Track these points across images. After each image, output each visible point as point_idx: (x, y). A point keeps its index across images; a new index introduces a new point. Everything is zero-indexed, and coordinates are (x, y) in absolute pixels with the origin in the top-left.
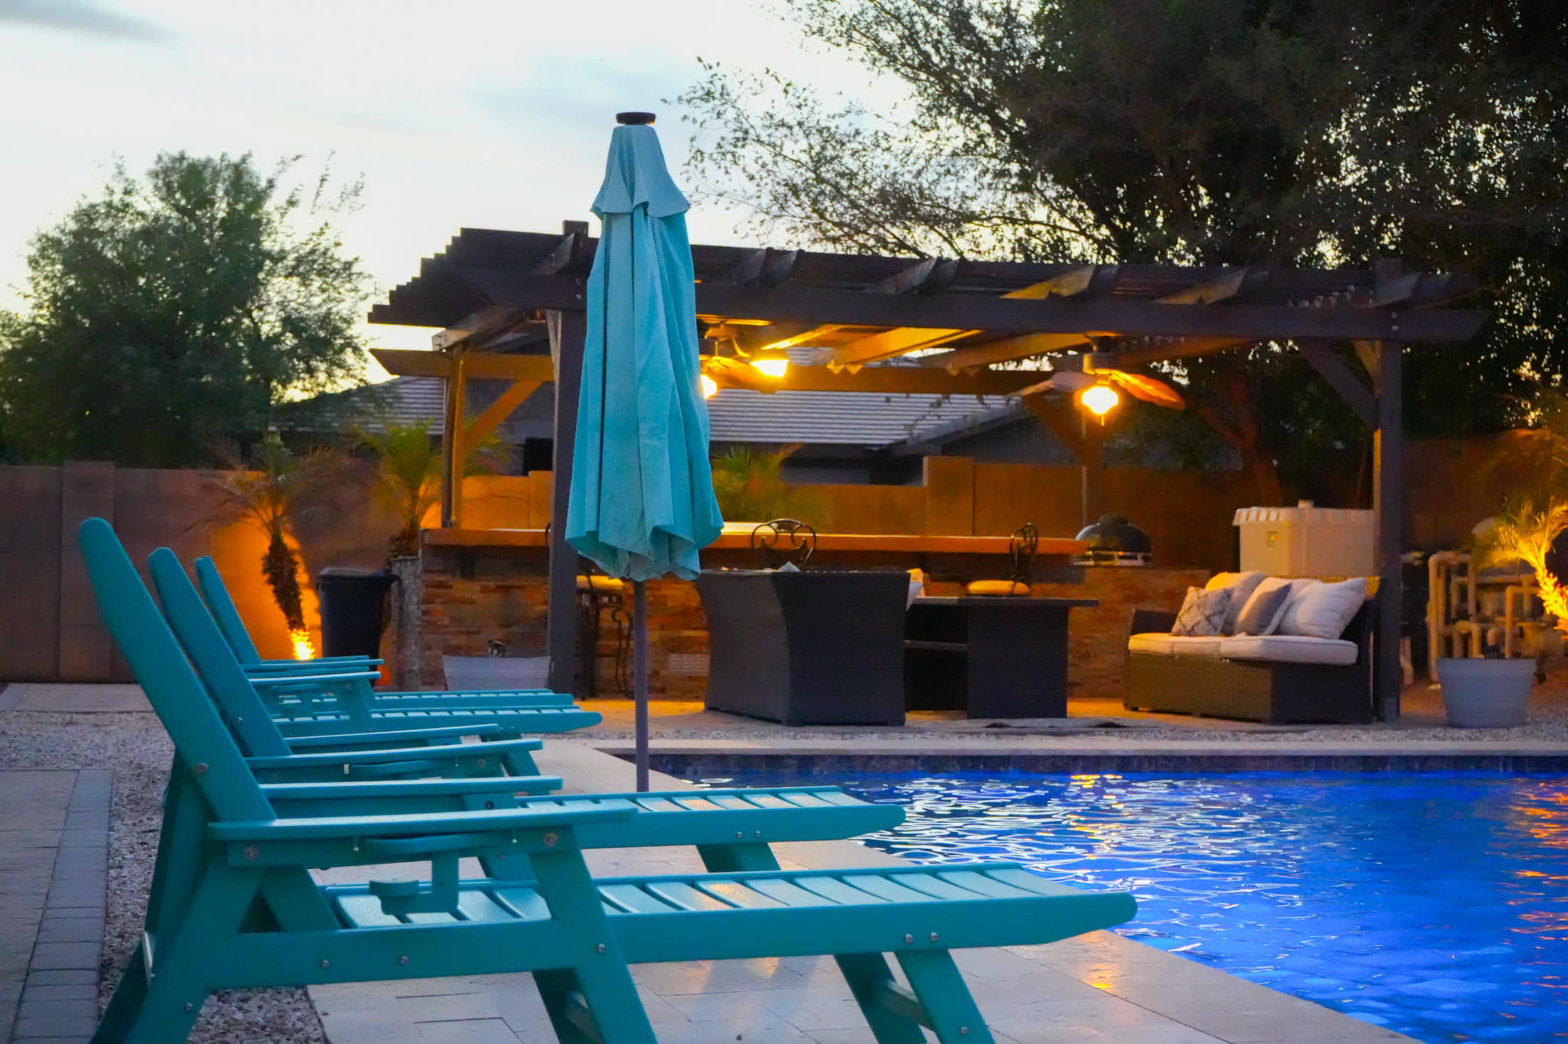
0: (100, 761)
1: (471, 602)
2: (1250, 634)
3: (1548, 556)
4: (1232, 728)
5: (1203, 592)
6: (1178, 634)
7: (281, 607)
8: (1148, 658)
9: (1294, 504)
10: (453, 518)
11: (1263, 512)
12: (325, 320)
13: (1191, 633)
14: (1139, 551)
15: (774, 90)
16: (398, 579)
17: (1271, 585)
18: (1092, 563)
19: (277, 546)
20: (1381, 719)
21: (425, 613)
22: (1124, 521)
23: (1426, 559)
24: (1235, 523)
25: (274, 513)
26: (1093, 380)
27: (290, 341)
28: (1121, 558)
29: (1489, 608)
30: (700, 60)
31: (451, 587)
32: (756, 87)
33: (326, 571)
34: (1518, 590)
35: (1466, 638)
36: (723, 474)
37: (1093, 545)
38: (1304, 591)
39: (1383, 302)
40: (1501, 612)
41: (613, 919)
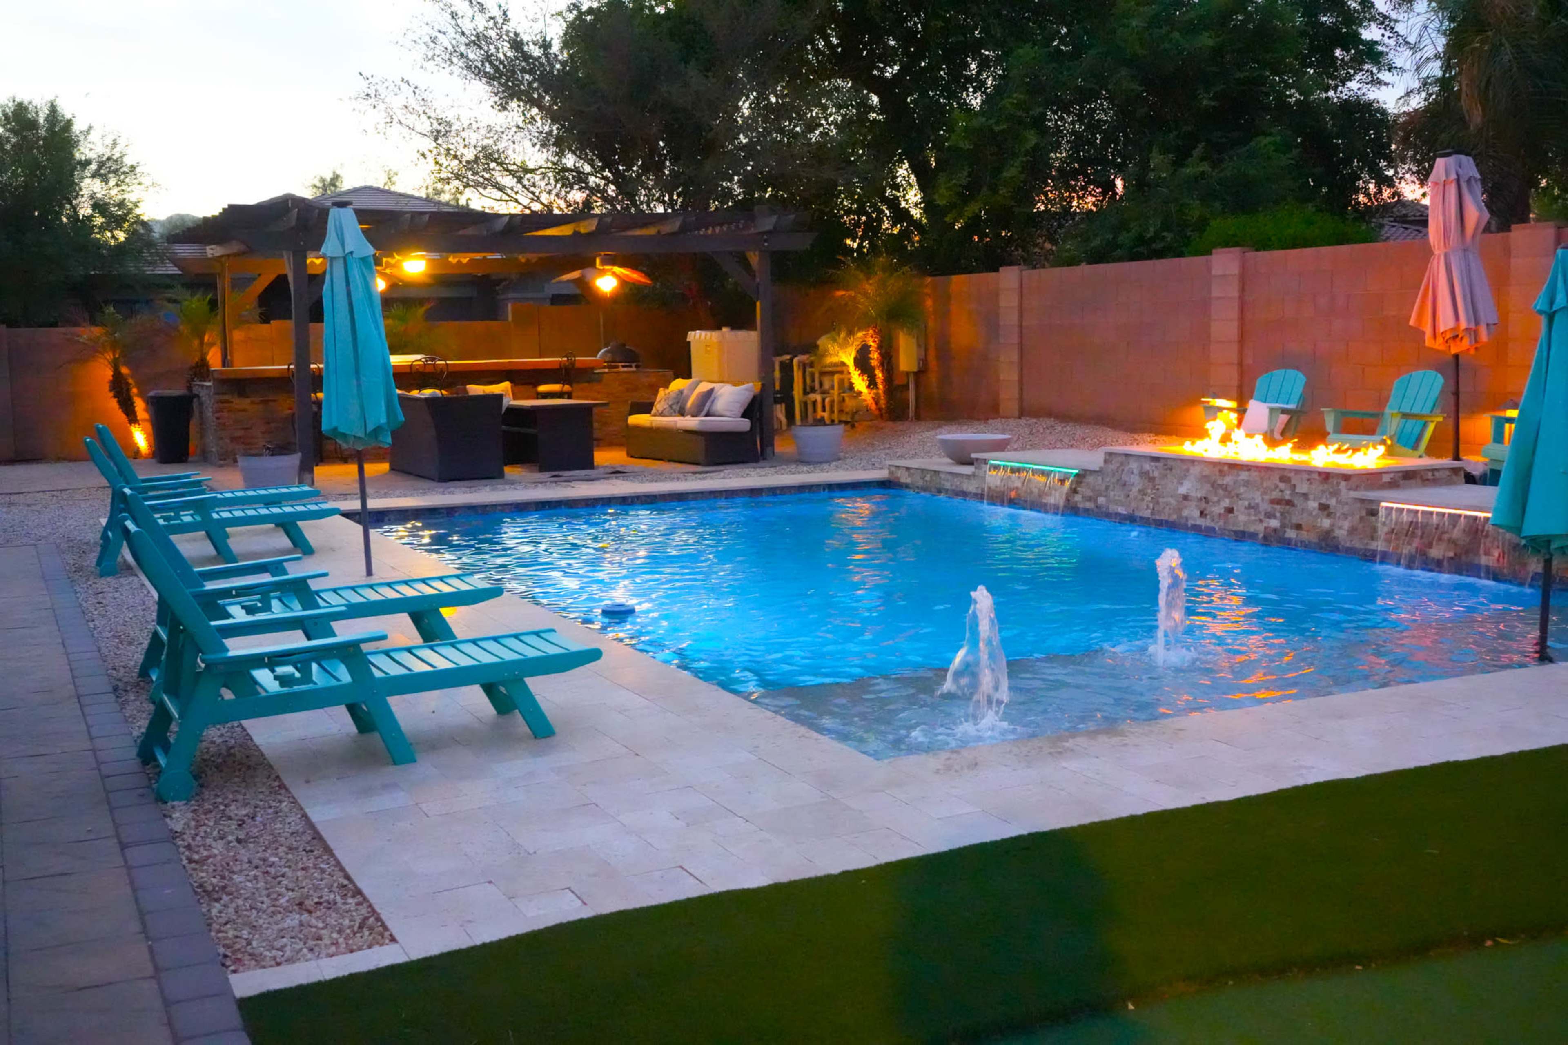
0: (44, 537)
1: (244, 410)
2: (693, 416)
3: (855, 359)
4: (684, 471)
5: (667, 391)
6: (655, 415)
7: (123, 411)
8: (640, 429)
9: (719, 328)
10: (229, 357)
11: (703, 333)
12: (121, 204)
13: (662, 414)
14: (633, 362)
15: (407, 90)
16: (198, 396)
17: (704, 387)
18: (606, 370)
19: (117, 375)
20: (764, 459)
21: (218, 418)
22: (624, 345)
23: (791, 360)
24: (688, 340)
25: (114, 355)
26: (603, 272)
27: (99, 220)
28: (623, 367)
29: (827, 385)
30: (361, 74)
31: (232, 402)
32: (396, 90)
33: (152, 394)
34: (841, 376)
35: (814, 403)
36: (390, 321)
37: (607, 359)
38: (722, 390)
39: (761, 230)
40: (832, 387)
41: (380, 679)
